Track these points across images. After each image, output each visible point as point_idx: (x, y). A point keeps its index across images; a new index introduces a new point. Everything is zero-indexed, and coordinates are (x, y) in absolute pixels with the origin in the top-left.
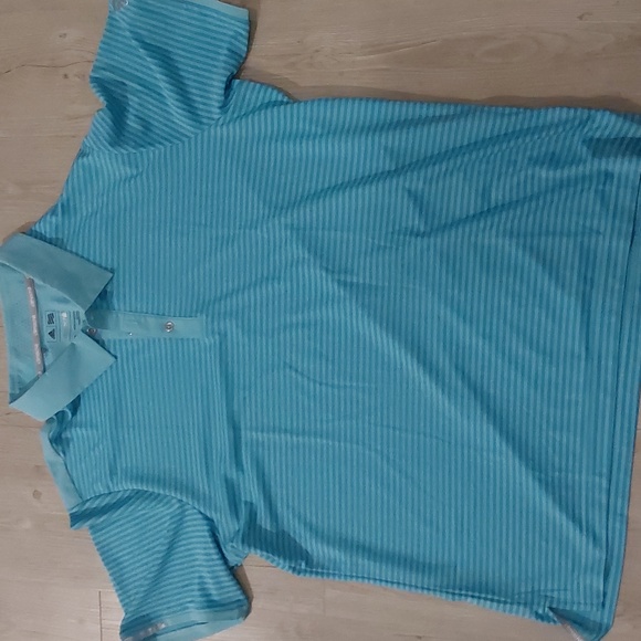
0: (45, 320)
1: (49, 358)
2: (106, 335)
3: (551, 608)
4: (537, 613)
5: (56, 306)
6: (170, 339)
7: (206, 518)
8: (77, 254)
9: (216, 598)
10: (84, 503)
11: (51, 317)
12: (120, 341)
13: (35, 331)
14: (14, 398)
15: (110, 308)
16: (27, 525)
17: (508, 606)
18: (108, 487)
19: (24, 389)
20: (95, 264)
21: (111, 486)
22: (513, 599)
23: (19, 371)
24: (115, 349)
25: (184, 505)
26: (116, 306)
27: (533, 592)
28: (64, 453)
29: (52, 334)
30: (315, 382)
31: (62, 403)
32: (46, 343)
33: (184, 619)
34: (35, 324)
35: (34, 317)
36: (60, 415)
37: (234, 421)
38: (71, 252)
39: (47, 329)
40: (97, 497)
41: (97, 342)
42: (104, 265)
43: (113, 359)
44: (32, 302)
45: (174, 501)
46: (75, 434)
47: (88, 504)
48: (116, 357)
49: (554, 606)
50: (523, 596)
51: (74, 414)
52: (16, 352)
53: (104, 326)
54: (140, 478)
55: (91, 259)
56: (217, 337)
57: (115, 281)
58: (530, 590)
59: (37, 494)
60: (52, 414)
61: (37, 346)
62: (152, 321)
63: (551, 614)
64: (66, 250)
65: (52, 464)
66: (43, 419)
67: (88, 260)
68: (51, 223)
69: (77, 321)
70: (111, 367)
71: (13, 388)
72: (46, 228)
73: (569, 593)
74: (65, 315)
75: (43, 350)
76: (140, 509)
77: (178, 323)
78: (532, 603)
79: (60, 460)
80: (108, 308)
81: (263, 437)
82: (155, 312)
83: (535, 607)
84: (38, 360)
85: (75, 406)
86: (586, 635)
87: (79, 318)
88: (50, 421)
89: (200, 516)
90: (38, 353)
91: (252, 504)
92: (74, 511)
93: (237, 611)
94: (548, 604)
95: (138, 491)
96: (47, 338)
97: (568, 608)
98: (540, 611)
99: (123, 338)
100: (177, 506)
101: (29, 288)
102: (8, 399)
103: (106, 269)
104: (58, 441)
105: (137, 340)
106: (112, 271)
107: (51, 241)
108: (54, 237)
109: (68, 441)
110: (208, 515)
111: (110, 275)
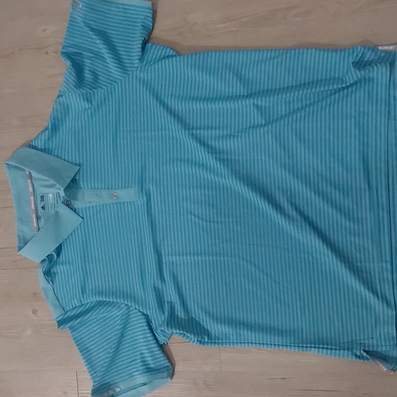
0: (39, 199)
1: (42, 222)
2: (77, 204)
3: (365, 351)
4: (356, 355)
5: (45, 191)
6: (113, 204)
7: (144, 314)
8: (58, 157)
9: (152, 366)
10: (66, 313)
11: (42, 198)
12: (86, 208)
13: (33, 207)
14: (20, 248)
15: (78, 187)
16: (29, 332)
17: (338, 351)
18: (81, 301)
19: (26, 244)
20: (68, 161)
21: (82, 299)
22: (340, 346)
23: (23, 232)
24: (83, 214)
25: (129, 308)
26: (82, 187)
27: (352, 342)
28: (52, 282)
29: (43, 208)
30: (206, 221)
31: (51, 249)
32: (40, 214)
33: (132, 384)
34: (33, 202)
35: (32, 198)
37: (157, 250)
38: (54, 155)
39: (40, 205)
40: (74, 309)
41: (72, 209)
42: (74, 162)
43: (81, 220)
44: (31, 189)
45: (123, 306)
46: (59, 269)
47: (68, 313)
48: (83, 218)
49: (367, 349)
50: (346, 344)
51: (58, 255)
52: (21, 220)
53: (75, 198)
54: (100, 293)
55: (66, 159)
57: (81, 171)
58: (350, 340)
59: (35, 312)
60: (44, 257)
61: (34, 215)
62: (105, 193)
63: (365, 354)
65: (45, 290)
66: (38, 261)
69: (59, 198)
70: (80, 224)
71: (20, 242)
72: (40, 144)
73: (375, 340)
74: (51, 195)
75: (38, 218)
77: (120, 193)
78: (352, 349)
79: (49, 287)
80: (77, 188)
81: (176, 259)
82: (106, 187)
83: (354, 351)
84: (35, 224)
85: (59, 250)
86: (388, 365)
87: (59, 196)
88: (43, 261)
89: (140, 313)
90: (35, 220)
91: (171, 302)
92: (59, 319)
93: (166, 373)
94: (362, 348)
95: (100, 301)
96: (40, 210)
97: (375, 349)
98: (358, 353)
99: (88, 205)
100: (126, 308)
101: (29, 181)
102: (17, 249)
103: (76, 164)
104: (48, 274)
105: (96, 206)
106: (79, 165)
107: (41, 150)
108: (43, 147)
109: (55, 274)
110: (145, 313)
111: (78, 167)
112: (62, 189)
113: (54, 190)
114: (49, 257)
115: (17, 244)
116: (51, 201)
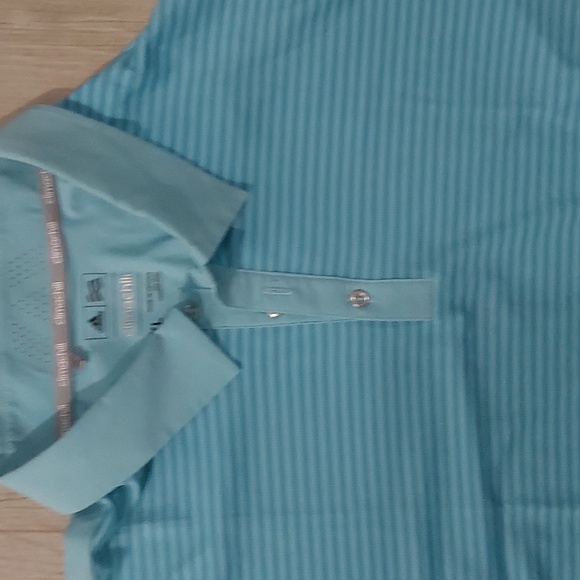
0: (82, 292)
2: (226, 319)
5: (108, 264)
8: (172, 151)
11: (95, 288)
12: (252, 331)
13: (60, 317)
20: (208, 172)
23: (14, 404)
24: (239, 349)
26: (246, 259)
29: (96, 321)
32: (83, 343)
34: (60, 301)
35: (58, 285)
36: (118, 495)
38: (160, 145)
39: (85, 312)
42: (226, 175)
43: (231, 372)
44: (56, 256)
48: (239, 364)
52: (11, 362)
55: (202, 163)
56: (460, 319)
61: (62, 346)
62: (323, 288)
64: (148, 140)
66: (69, 508)
67: (196, 164)
68: (118, 86)
70: (229, 387)
72: (105, 99)
74: (126, 282)
75: (77, 357)
80: (230, 264)
81: (548, 517)
82: (330, 270)
84: (63, 379)
85: (145, 474)
87: (158, 288)
90: (63, 363)
96: (85, 333)
99: (259, 324)
101: (52, 225)
103: (232, 183)
106: (244, 187)
107: (112, 122)
108: (119, 114)
109: (121, 553)
111: (242, 195)
113: (146, 266)
114: (116, 495)
116: (129, 301)
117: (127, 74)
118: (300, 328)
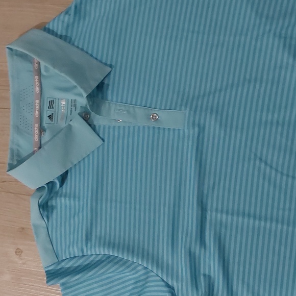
0: (46, 105)
1: (46, 137)
2: (98, 120)
5: (57, 95)
6: (149, 127)
7: (168, 285)
8: (82, 50)
10: (59, 263)
11: (51, 103)
12: (110, 127)
13: (37, 113)
14: (12, 167)
15: (104, 98)
16: (7, 277)
18: (82, 251)
19: (21, 161)
20: (96, 59)
21: (85, 249)
23: (18, 146)
24: (104, 134)
25: (148, 273)
26: (109, 97)
28: (48, 221)
29: (50, 117)
30: (282, 174)
31: (53, 175)
32: (45, 125)
35: (37, 101)
36: (51, 185)
37: (202, 202)
38: (78, 47)
39: (47, 113)
40: (71, 259)
41: (90, 125)
42: (104, 61)
43: (101, 142)
44: (38, 90)
45: (140, 268)
46: (60, 203)
47: (63, 264)
48: (103, 140)
51: (62, 184)
52: (18, 129)
53: (98, 112)
54: (111, 245)
55: (94, 55)
56: (197, 129)
57: (112, 75)
59: (19, 252)
60: (43, 183)
61: (37, 125)
62: (140, 112)
64: (73, 44)
65: (36, 227)
66: (34, 187)
67: (91, 55)
68: (63, 22)
70: (98, 148)
71: (12, 159)
72: (58, 27)
74: (63, 102)
75: (42, 130)
76: (109, 272)
77: (163, 115)
79: (43, 223)
80: (102, 98)
82: (144, 103)
84: (36, 138)
85: (63, 178)
87: (75, 106)
88: (40, 189)
89: (163, 283)
90: (37, 132)
91: (210, 277)
92: (50, 269)
95: (109, 256)
96: (46, 120)
99: (113, 124)
100: (143, 271)
101: (37, 77)
102: (7, 167)
103: (106, 64)
104: (45, 208)
105: (124, 127)
106: (111, 66)
107: (61, 37)
108: (64, 34)
109: (53, 208)
110: (170, 283)
111: (109, 69)
112: (85, 95)
113: (70, 96)
115: (7, 160)
116: (63, 110)
117: (67, 17)
118: (129, 127)
